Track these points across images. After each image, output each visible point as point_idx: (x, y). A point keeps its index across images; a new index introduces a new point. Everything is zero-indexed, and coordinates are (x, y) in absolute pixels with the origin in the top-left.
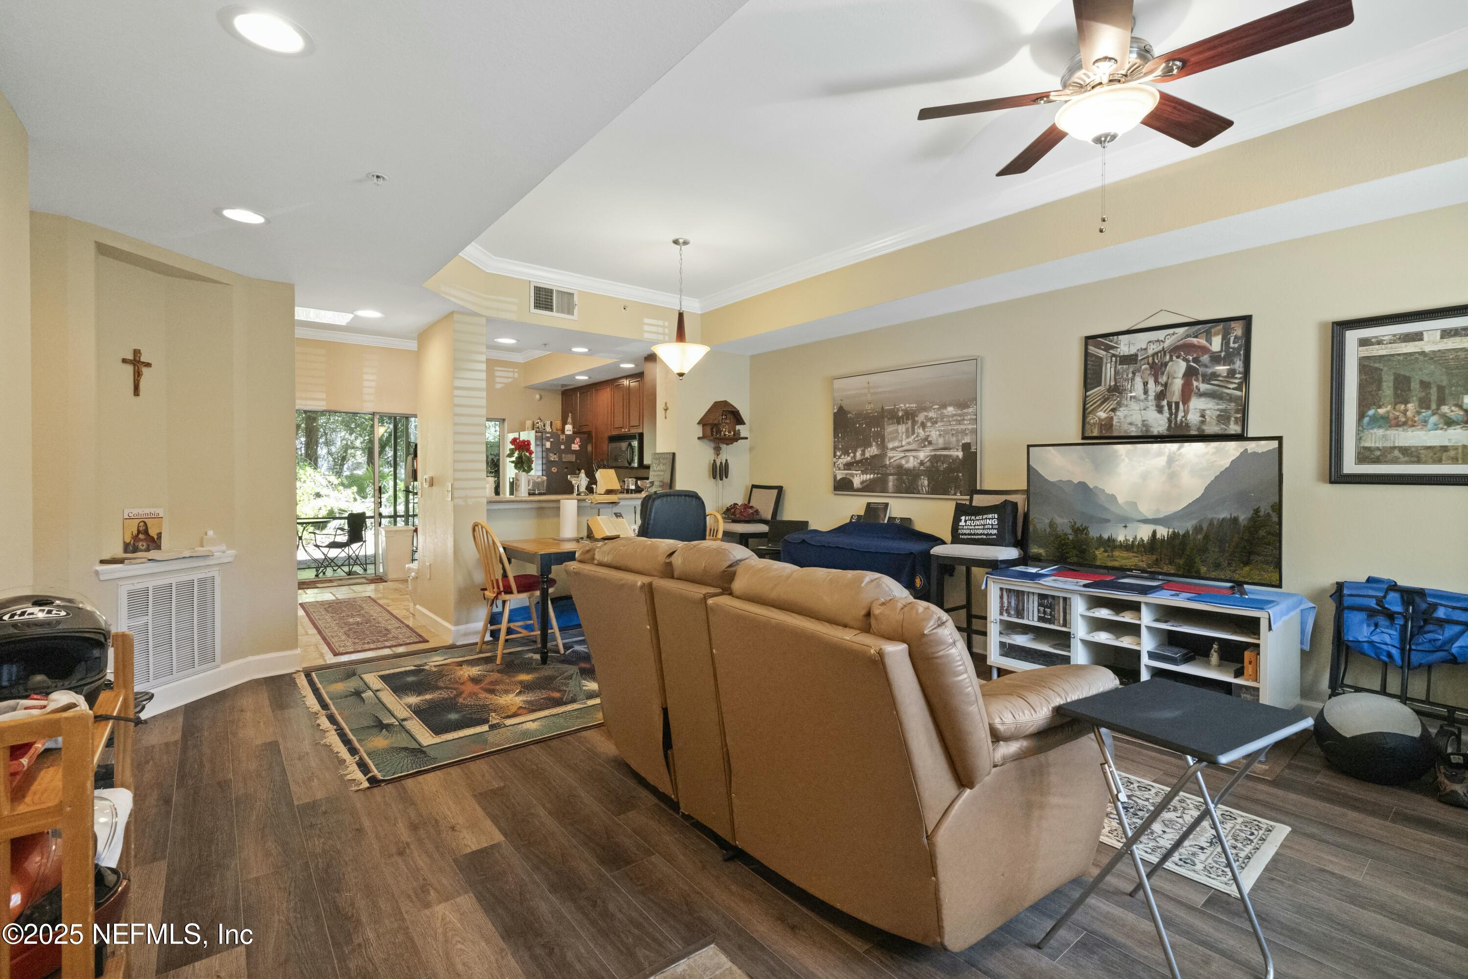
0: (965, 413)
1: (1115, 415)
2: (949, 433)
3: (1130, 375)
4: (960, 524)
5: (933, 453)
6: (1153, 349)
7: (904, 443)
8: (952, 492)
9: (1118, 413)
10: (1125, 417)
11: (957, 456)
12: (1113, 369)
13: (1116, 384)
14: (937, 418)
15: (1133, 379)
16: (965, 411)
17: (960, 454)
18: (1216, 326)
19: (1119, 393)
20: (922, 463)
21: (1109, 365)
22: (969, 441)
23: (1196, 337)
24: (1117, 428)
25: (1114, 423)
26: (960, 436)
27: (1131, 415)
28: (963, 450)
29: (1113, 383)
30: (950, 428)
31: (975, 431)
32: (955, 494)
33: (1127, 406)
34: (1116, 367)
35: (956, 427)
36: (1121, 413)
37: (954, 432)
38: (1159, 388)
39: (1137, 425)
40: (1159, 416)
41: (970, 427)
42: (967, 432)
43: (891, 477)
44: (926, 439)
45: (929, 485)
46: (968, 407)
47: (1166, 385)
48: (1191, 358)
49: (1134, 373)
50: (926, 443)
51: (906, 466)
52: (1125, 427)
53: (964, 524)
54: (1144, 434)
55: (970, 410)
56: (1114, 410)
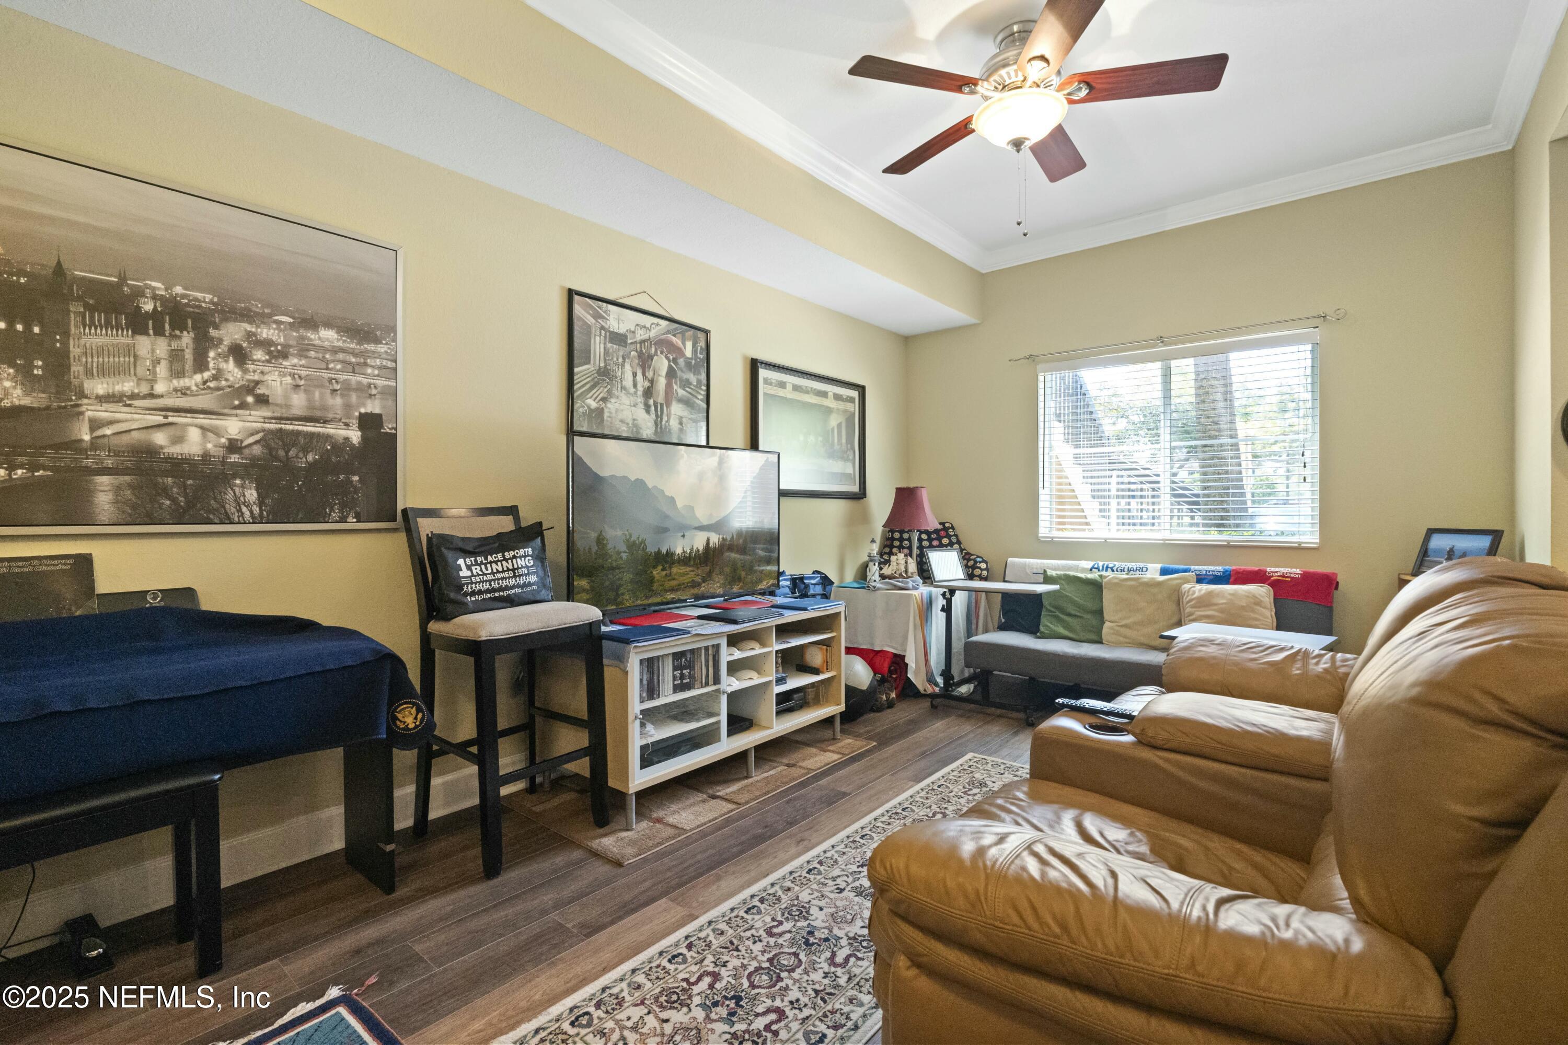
0: (367, 351)
1: (606, 406)
2: (322, 386)
3: (620, 360)
4: (462, 574)
5: (273, 426)
6: (641, 335)
7: (160, 388)
8: (335, 515)
9: (609, 405)
10: (617, 411)
11: (347, 439)
12: (602, 346)
13: (606, 366)
14: (286, 346)
15: (623, 366)
16: (371, 347)
17: (355, 436)
18: (689, 331)
19: (609, 379)
20: (233, 446)
21: (598, 338)
22: (377, 411)
23: (674, 335)
24: (609, 423)
25: (605, 418)
26: (354, 398)
27: (622, 410)
28: (361, 427)
29: (602, 365)
30: (326, 375)
31: (393, 393)
32: (343, 520)
33: (618, 397)
34: (605, 344)
35: (344, 377)
36: (612, 405)
37: (338, 387)
38: (647, 384)
39: (628, 424)
40: (647, 416)
41: (381, 382)
42: (374, 392)
43: (103, 481)
44: (250, 388)
45: (261, 503)
46: (377, 341)
47: (652, 382)
48: (671, 357)
49: (624, 358)
50: (250, 399)
51: (175, 450)
52: (617, 424)
53: (469, 573)
54: (635, 436)
55: (382, 348)
56: (604, 400)
